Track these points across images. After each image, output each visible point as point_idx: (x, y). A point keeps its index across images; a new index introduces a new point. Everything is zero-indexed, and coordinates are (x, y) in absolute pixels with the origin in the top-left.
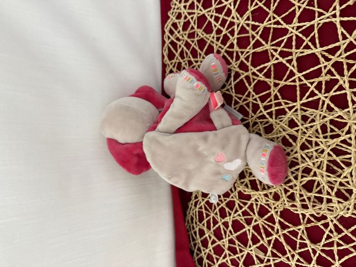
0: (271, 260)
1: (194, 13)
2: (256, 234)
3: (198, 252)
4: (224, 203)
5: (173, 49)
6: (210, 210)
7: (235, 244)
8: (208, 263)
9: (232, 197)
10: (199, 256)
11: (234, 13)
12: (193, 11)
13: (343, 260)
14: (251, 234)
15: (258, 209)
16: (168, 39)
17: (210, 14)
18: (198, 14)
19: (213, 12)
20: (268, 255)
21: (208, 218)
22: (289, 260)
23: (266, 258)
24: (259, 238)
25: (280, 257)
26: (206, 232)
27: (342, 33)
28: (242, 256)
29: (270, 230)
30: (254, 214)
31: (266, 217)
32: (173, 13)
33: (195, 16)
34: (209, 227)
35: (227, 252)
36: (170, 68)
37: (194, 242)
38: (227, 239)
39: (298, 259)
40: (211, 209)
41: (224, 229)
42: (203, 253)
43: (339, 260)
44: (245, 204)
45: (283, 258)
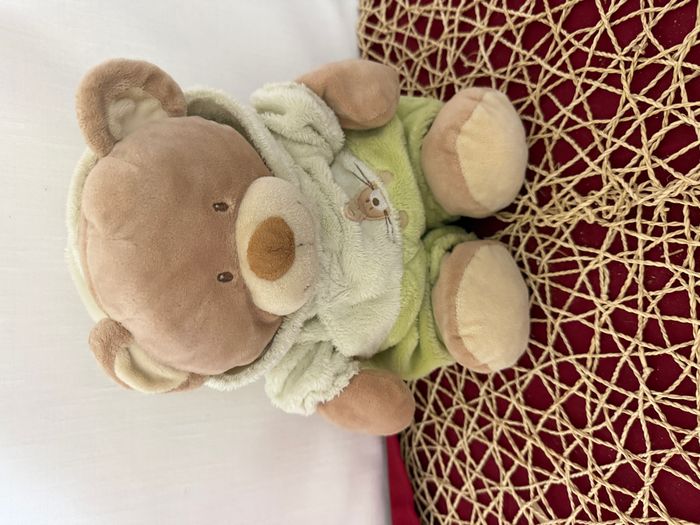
0: (538, 490)
2: (505, 452)
4: (449, 419)
6: (432, 441)
7: (484, 487)
9: (458, 404)
13: (624, 435)
14: (498, 455)
15: (495, 407)
20: (530, 481)
21: (435, 457)
22: (561, 477)
24: (510, 456)
25: (547, 478)
26: (437, 484)
28: (498, 503)
29: (519, 434)
30: (492, 416)
31: (508, 413)
34: (440, 475)
35: (477, 506)
38: (470, 482)
39: (572, 467)
40: (434, 438)
41: (461, 467)
43: (620, 438)
44: (475, 406)
45: (552, 477)
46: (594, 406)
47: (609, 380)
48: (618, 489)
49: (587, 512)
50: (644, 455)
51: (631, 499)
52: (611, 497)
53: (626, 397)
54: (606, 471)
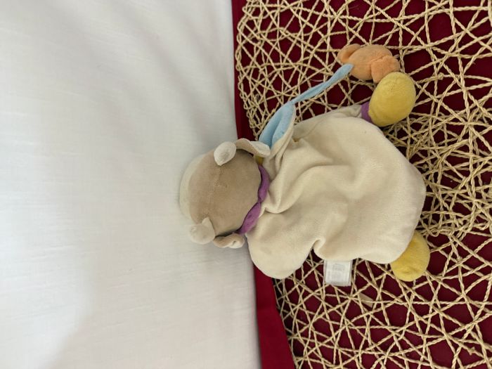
0: (382, 305)
1: (276, 8)
2: (362, 276)
3: (285, 311)
5: (247, 53)
7: (335, 294)
8: (299, 324)
10: (287, 316)
11: (327, 7)
12: (275, 5)
13: (470, 288)
14: (355, 275)
16: (242, 41)
17: (297, 8)
18: (281, 9)
19: (300, 6)
20: (377, 299)
22: (404, 300)
23: (376, 303)
24: (366, 279)
25: (393, 299)
26: (295, 283)
27: (456, 25)
28: (344, 307)
32: (248, 8)
33: (277, 12)
35: (324, 304)
36: (244, 76)
37: (279, 299)
38: (324, 287)
39: (416, 297)
41: (318, 275)
42: (292, 310)
43: (466, 289)
45: (396, 299)
46: (452, 264)
47: (473, 250)
48: (450, 319)
49: (418, 326)
50: (481, 303)
51: (458, 326)
52: (442, 322)
53: (483, 263)
54: (445, 305)
